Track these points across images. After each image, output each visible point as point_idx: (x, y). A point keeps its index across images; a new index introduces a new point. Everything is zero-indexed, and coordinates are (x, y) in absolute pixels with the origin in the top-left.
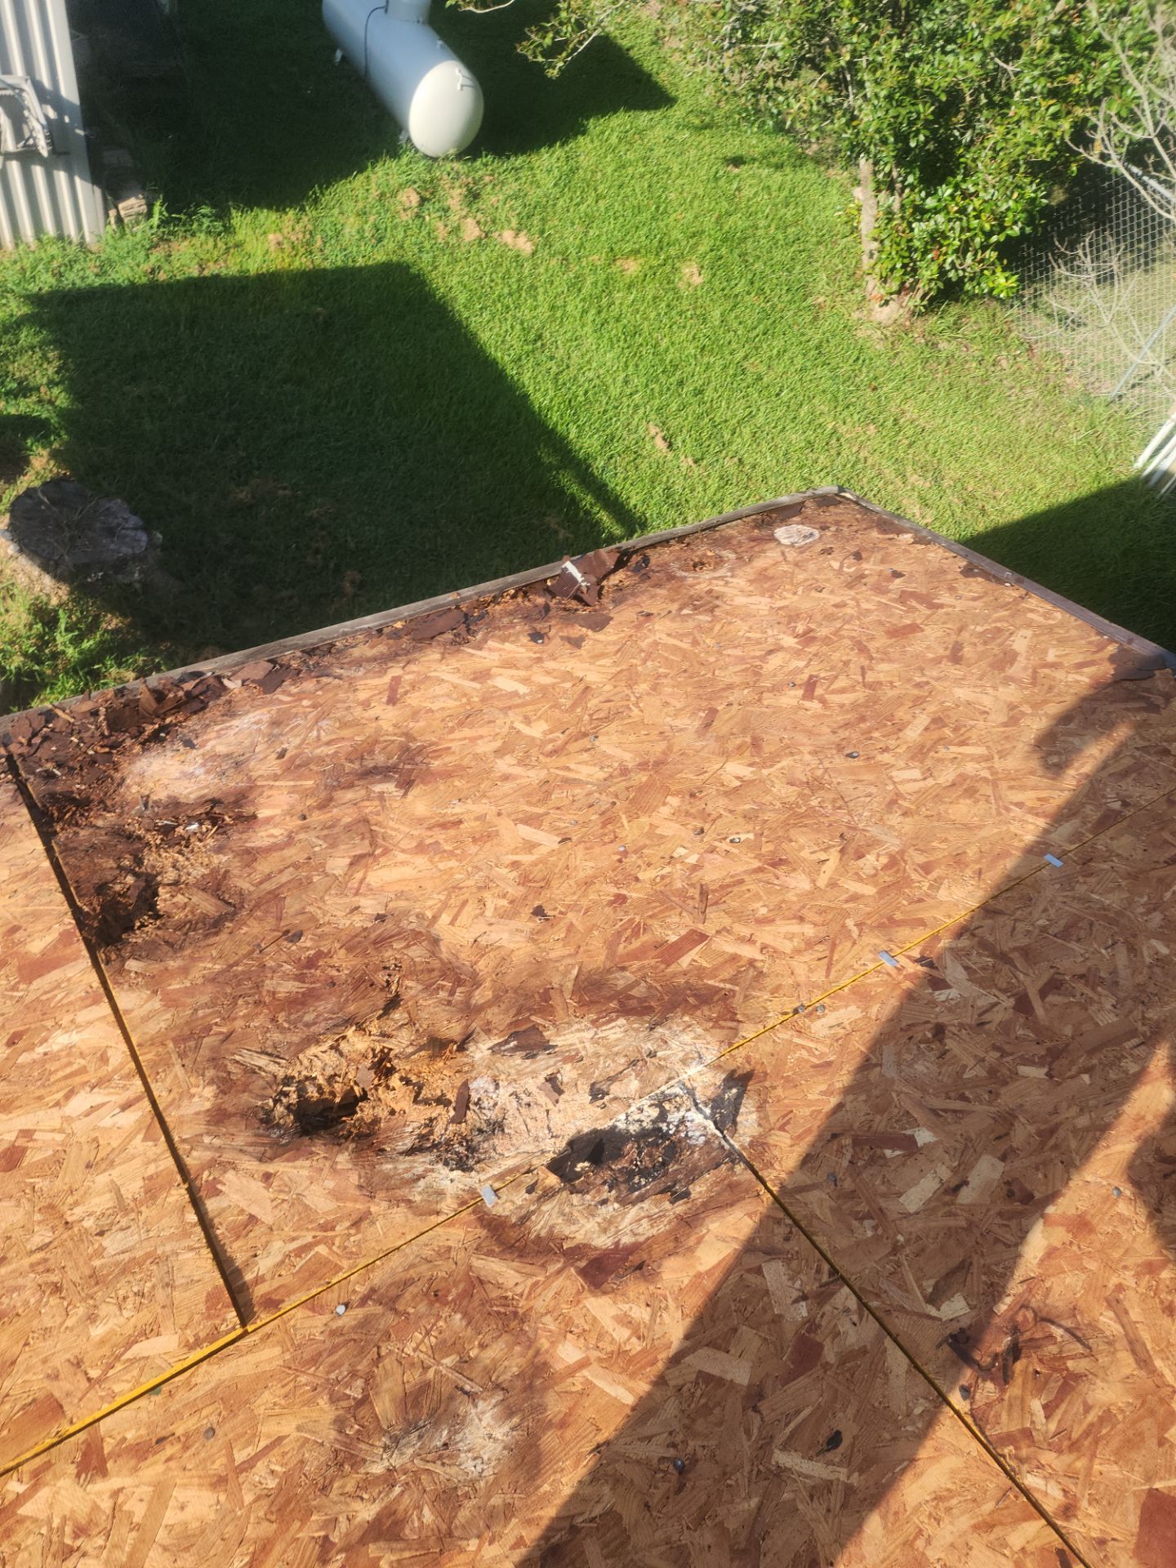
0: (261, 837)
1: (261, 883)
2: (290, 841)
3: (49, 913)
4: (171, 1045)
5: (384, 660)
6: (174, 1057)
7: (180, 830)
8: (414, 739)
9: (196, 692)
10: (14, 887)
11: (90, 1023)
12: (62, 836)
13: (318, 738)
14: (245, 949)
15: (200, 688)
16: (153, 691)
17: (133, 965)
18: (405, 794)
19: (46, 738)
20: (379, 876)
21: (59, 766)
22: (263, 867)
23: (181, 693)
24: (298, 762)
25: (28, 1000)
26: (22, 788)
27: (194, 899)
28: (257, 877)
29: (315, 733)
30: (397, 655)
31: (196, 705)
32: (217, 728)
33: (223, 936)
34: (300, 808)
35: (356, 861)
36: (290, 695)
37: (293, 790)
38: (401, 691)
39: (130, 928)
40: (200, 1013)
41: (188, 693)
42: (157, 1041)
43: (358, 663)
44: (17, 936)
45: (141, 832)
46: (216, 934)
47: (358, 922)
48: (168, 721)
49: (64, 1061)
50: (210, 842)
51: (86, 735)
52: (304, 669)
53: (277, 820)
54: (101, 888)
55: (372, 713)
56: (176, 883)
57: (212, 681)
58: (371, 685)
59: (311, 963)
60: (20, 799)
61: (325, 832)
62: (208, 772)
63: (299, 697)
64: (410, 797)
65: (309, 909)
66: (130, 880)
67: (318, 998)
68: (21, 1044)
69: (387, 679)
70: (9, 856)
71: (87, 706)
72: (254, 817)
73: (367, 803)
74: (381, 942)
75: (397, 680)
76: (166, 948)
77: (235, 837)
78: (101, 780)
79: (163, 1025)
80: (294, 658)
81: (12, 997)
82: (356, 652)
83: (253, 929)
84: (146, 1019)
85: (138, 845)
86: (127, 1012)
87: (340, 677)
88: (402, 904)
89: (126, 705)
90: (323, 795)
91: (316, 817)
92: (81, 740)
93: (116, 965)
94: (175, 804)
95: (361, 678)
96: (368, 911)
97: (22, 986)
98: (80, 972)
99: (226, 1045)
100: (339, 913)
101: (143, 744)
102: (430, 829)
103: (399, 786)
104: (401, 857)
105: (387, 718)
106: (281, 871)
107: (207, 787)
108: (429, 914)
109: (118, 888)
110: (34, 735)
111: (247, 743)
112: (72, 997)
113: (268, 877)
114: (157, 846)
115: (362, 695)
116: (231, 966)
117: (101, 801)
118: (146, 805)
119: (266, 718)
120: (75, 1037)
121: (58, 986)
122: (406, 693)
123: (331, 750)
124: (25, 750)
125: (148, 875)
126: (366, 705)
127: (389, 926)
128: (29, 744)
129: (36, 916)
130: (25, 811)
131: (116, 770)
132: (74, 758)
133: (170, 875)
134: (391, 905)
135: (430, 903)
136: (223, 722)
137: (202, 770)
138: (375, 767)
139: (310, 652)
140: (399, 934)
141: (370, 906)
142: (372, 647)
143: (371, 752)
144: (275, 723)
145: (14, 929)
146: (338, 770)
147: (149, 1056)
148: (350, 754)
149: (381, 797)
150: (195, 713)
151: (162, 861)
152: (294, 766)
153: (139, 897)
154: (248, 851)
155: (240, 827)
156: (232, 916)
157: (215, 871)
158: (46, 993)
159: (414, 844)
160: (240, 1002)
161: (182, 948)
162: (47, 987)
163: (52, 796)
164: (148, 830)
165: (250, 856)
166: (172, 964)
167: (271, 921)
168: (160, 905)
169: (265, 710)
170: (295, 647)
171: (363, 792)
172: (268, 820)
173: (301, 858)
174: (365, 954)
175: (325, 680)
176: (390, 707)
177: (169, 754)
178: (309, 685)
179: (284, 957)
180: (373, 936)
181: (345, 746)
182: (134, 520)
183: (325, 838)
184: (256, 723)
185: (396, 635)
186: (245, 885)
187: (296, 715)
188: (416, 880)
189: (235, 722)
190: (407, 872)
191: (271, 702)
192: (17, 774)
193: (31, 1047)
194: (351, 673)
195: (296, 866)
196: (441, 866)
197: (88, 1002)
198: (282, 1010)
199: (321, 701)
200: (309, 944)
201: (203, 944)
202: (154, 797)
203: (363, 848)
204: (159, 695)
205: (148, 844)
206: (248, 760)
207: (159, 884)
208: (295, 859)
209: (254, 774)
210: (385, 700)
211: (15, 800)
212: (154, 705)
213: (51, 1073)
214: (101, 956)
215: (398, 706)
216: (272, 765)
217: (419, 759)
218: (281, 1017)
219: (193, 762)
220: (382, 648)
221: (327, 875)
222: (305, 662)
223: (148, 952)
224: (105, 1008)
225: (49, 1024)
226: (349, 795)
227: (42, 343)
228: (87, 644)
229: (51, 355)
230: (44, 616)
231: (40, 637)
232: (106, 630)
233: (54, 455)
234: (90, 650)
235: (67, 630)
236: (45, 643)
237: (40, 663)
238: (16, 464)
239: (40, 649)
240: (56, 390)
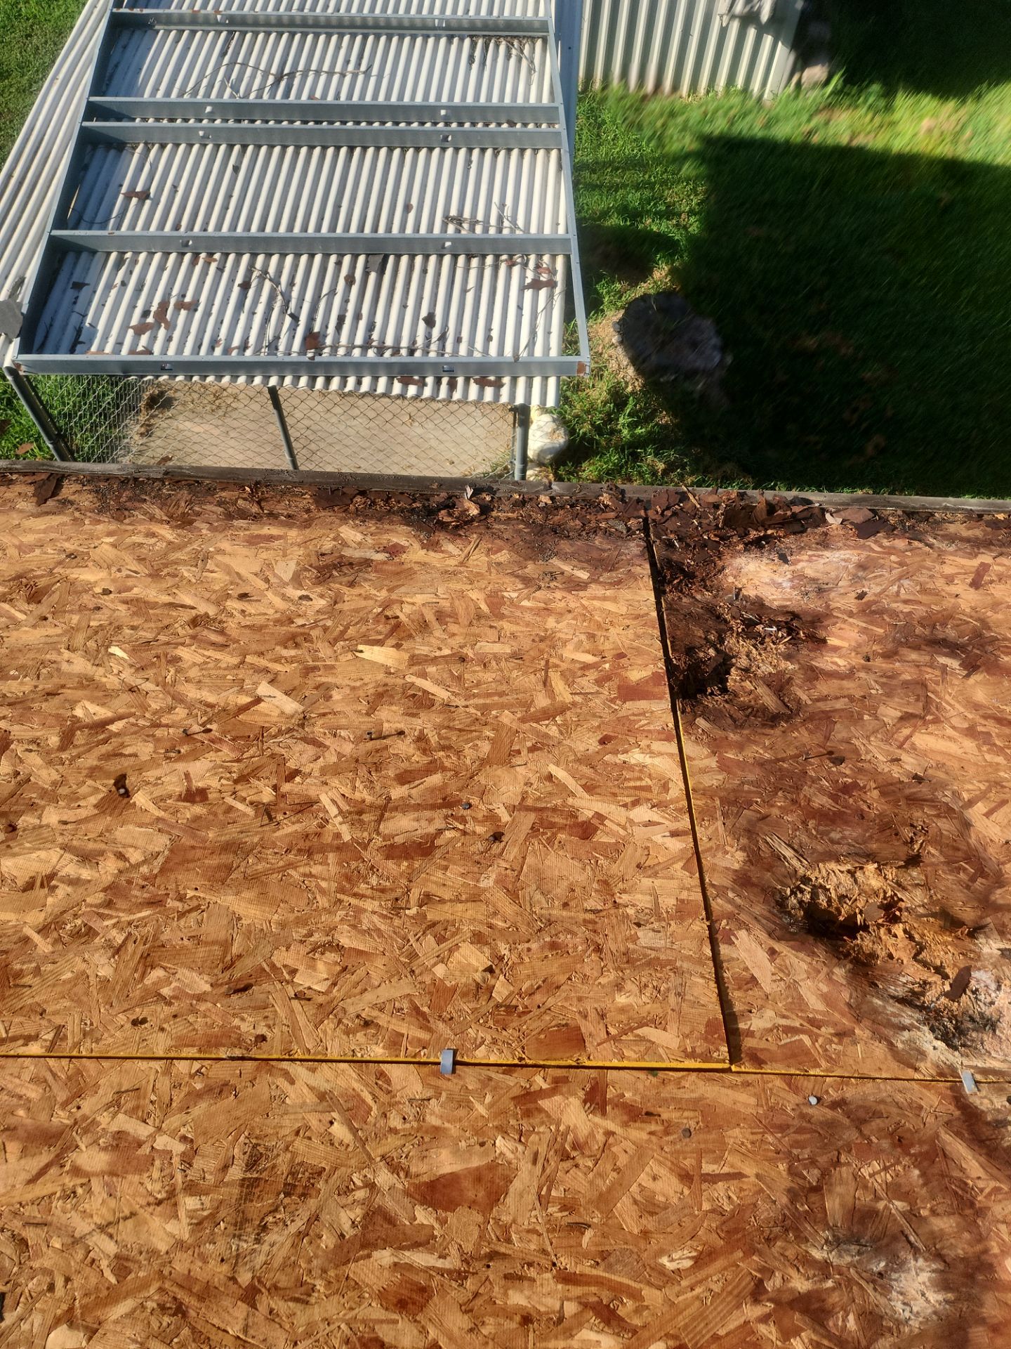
0: (827, 662)
1: (818, 700)
2: (850, 674)
3: (649, 654)
4: (718, 802)
5: (977, 545)
6: (719, 813)
7: (760, 627)
8: (989, 628)
9: (800, 516)
10: (628, 622)
11: (660, 754)
12: (670, 597)
13: (898, 593)
14: (792, 752)
15: (805, 514)
16: (768, 504)
17: (700, 721)
18: (968, 676)
19: (675, 514)
20: (923, 740)
21: (680, 540)
22: (823, 688)
23: (789, 513)
24: (873, 608)
25: (621, 714)
26: (649, 547)
27: (759, 690)
28: (816, 694)
29: (895, 588)
30: (991, 543)
31: (797, 527)
32: (810, 553)
33: (777, 731)
34: (865, 649)
35: (905, 718)
36: (881, 546)
37: (864, 631)
38: (986, 578)
39: (704, 692)
40: (746, 787)
41: (794, 515)
42: (708, 793)
43: (952, 539)
44: (623, 661)
45: (728, 617)
46: (772, 727)
47: (896, 773)
48: (769, 532)
49: (637, 774)
50: (782, 647)
51: (705, 521)
52: (900, 527)
53: (844, 651)
54: (690, 651)
55: (953, 589)
56: (746, 670)
57: (816, 511)
58: (959, 563)
59: (847, 789)
60: (647, 556)
61: (884, 680)
62: (793, 588)
63: (890, 551)
64: (972, 680)
65: (854, 741)
66: (712, 652)
67: (846, 823)
68: (609, 746)
69: (975, 563)
70: (629, 597)
71: (712, 499)
72: (824, 641)
73: (929, 670)
74: (913, 801)
75: (984, 568)
76: (730, 721)
77: (805, 652)
78: (708, 562)
79: (715, 783)
80: (893, 515)
81: (610, 707)
82: (952, 528)
83: (803, 736)
84: (704, 771)
85: (723, 627)
86: (690, 758)
87: (931, 546)
88: (941, 775)
89: (743, 508)
90: (890, 646)
91: (878, 663)
92: (700, 524)
93: (690, 717)
94: (759, 604)
95: (951, 554)
96: (908, 767)
97: (618, 702)
98: (660, 709)
99: (760, 824)
100: (880, 757)
101: (746, 544)
102: (985, 717)
103: (964, 665)
104: (950, 732)
105: (968, 599)
106: (837, 698)
107: (789, 600)
108: (966, 796)
109: (701, 655)
110: (668, 508)
111: (833, 575)
112: (652, 727)
113: (825, 698)
114: (738, 634)
115: (948, 570)
116: (778, 760)
117: (703, 580)
118: (737, 595)
119: (855, 559)
120: (647, 760)
121: (643, 714)
122: (992, 582)
123: (907, 608)
124: (658, 518)
125: (726, 654)
126: (950, 580)
127: (924, 790)
128: (662, 514)
129: (639, 652)
130: (648, 566)
131: (720, 558)
132: (691, 537)
133: (743, 662)
134: (930, 772)
135: (970, 787)
136: (817, 550)
137: (789, 584)
138: (944, 640)
139: (910, 514)
140: (933, 802)
141: (911, 763)
142: (969, 529)
143: (944, 624)
144: (862, 566)
145: (621, 656)
146: (907, 629)
147: (699, 803)
148: (923, 618)
149: (944, 668)
150: (794, 533)
151: (739, 647)
152: (870, 611)
153: (715, 669)
154: (813, 669)
155: (810, 645)
156: (788, 718)
157: (781, 673)
158: (634, 715)
159: (966, 725)
160: (780, 794)
161: (742, 727)
162: (636, 711)
163: (669, 561)
164: (733, 617)
165: (813, 674)
166: (732, 736)
167: (818, 739)
168: (730, 684)
169: (855, 552)
170: (897, 505)
171: (928, 658)
172: (836, 649)
173: (858, 694)
174: (896, 803)
175: (916, 543)
176: (972, 590)
177: (765, 560)
178: (901, 544)
179: (825, 774)
180: (907, 791)
181: (920, 611)
183: (883, 685)
184: (845, 560)
185: (995, 524)
186: (804, 697)
187: (882, 566)
188: (960, 760)
189: (827, 553)
190: (952, 748)
191: (863, 547)
192: (647, 535)
193: (616, 752)
194: (943, 546)
195: (851, 698)
196: (988, 757)
197: (663, 736)
198: (814, 818)
199: (908, 561)
200: (848, 772)
201: (759, 731)
202: (744, 592)
203: (916, 709)
204: (771, 508)
205: (731, 629)
206: (830, 590)
207: (733, 665)
208: (852, 692)
209: (833, 605)
210: (969, 580)
211: (643, 555)
212: (765, 516)
213: (626, 779)
214: (679, 705)
215: (981, 591)
216: (850, 602)
217: (990, 649)
218: (812, 823)
219: (783, 576)
220: (977, 532)
221: (877, 718)
222: (902, 522)
223: (714, 717)
224: (673, 748)
225: (632, 740)
226: (914, 656)
227: (697, 177)
228: (639, 431)
229: (699, 189)
230: (618, 398)
231: (609, 414)
232: (657, 424)
233: (672, 272)
234: (640, 436)
235: (630, 415)
236: (611, 420)
237: (601, 434)
238: (643, 272)
239: (605, 423)
240: (692, 219)
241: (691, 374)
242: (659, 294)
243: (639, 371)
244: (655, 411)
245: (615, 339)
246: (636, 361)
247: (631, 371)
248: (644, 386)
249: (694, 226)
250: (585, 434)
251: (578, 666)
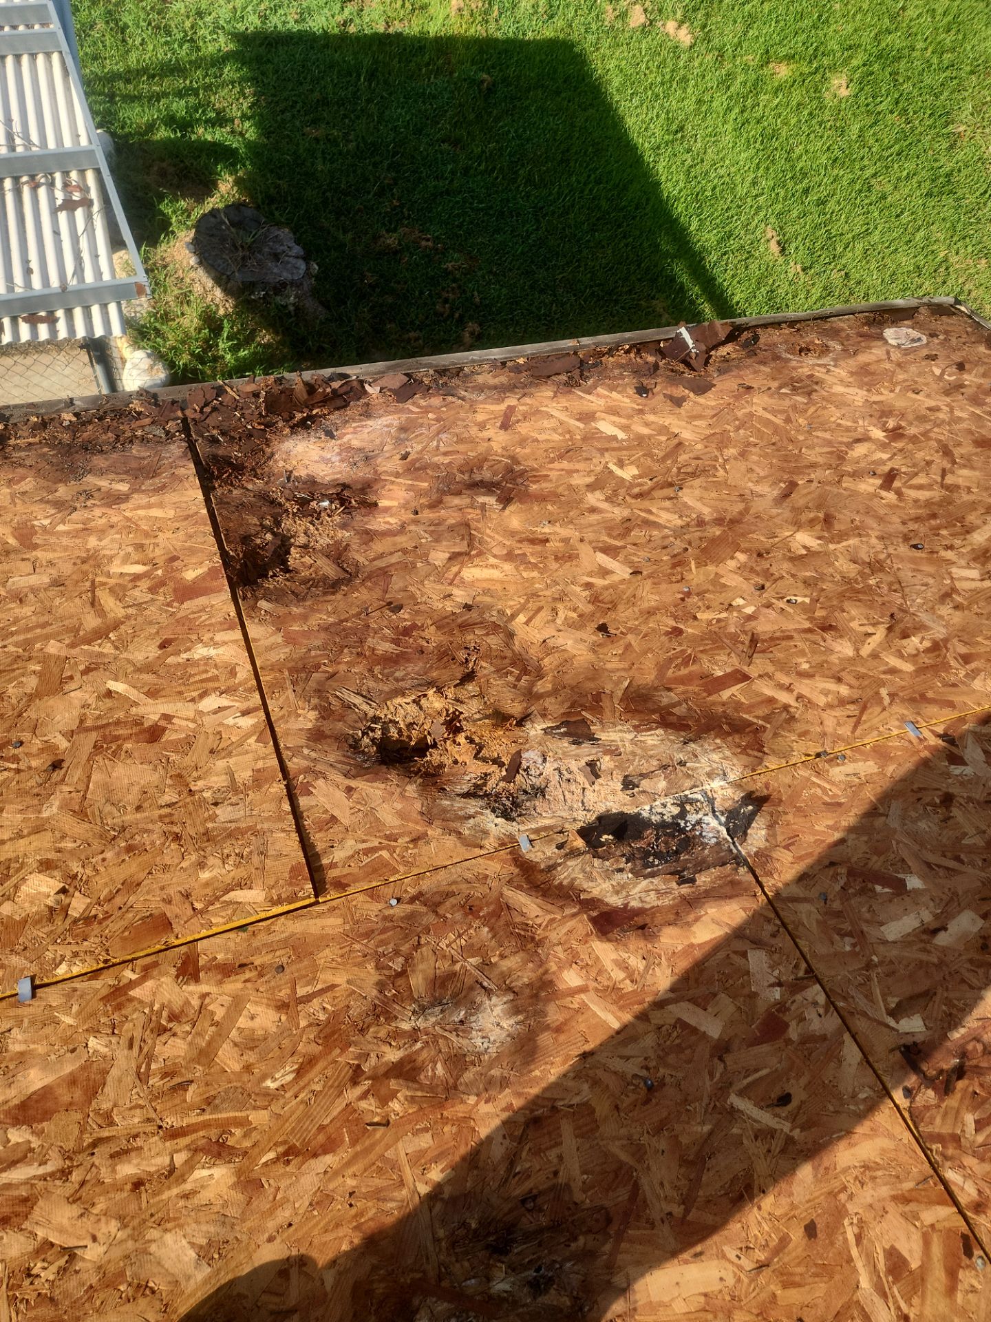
0: (379, 523)
1: (374, 560)
2: (402, 529)
3: (202, 551)
4: (287, 673)
5: (503, 390)
6: (288, 682)
7: (314, 504)
8: (519, 463)
9: (341, 391)
10: (178, 525)
11: (225, 643)
12: (219, 491)
13: (437, 448)
14: (354, 611)
15: (345, 389)
16: (306, 384)
17: (263, 604)
18: (504, 509)
19: (215, 409)
20: (471, 573)
21: (223, 434)
22: (378, 547)
23: (328, 390)
24: (417, 465)
25: (179, 615)
26: (191, 447)
27: (319, 562)
28: (372, 554)
29: (435, 443)
30: (515, 387)
31: (339, 403)
32: (354, 425)
33: (339, 596)
34: (413, 504)
35: (454, 557)
36: (419, 407)
37: (410, 488)
38: (513, 419)
39: (265, 576)
40: (313, 653)
41: (334, 391)
42: (275, 667)
43: (481, 389)
44: (175, 564)
45: (282, 500)
46: (333, 593)
47: (449, 607)
48: (314, 412)
49: (202, 668)
50: (337, 518)
51: (247, 412)
52: (434, 386)
53: (394, 510)
54: (246, 539)
55: (485, 434)
56: (305, 547)
57: (355, 384)
58: (490, 409)
59: (407, 632)
60: (189, 455)
61: (432, 528)
62: (342, 461)
63: (426, 410)
64: (507, 512)
65: (410, 588)
66: (269, 537)
67: (408, 661)
68: (170, 649)
69: (503, 407)
70: (175, 499)
71: (251, 388)
72: (376, 505)
73: (470, 510)
74: (465, 627)
75: (511, 409)
76: (291, 597)
77: (358, 518)
78: (255, 451)
79: (283, 656)
80: (426, 376)
81: (167, 611)
82: (480, 379)
83: (363, 595)
84: (270, 649)
85: (278, 510)
86: (255, 640)
87: (463, 399)
88: (487, 599)
89: (282, 392)
90: (435, 497)
91: (427, 515)
92: (242, 414)
93: (251, 602)
94: (312, 482)
95: (482, 403)
96: (459, 600)
97: (175, 604)
98: (221, 601)
99: (330, 682)
100: (434, 597)
101: (292, 428)
102: (520, 541)
103: (499, 500)
104: (492, 561)
105: (498, 440)
106: (391, 554)
107: (340, 473)
108: (509, 612)
109: (258, 541)
110: (206, 405)
111: (378, 441)
112: (213, 621)
113: (381, 556)
114: (294, 514)
115: (480, 417)
116: (342, 621)
117: (253, 469)
118: (289, 479)
119: (396, 423)
120: (212, 652)
121: (203, 610)
122: (518, 421)
123: (447, 460)
124: (197, 416)
125: (284, 536)
126: (482, 426)
127: (474, 615)
128: (201, 412)
129: (192, 551)
130: (192, 465)
131: (268, 446)
132: (235, 429)
133: (302, 540)
134: (478, 599)
135: (512, 603)
136: (360, 420)
137: (338, 458)
138: (481, 481)
139: (442, 372)
140: (482, 624)
141: (461, 596)
142: (495, 377)
143: (480, 468)
144: (403, 429)
145: (174, 559)
146: (450, 478)
147: (268, 678)
148: (462, 466)
149: (483, 507)
150: (338, 409)
151: (297, 527)
152: (414, 468)
153: (275, 552)
154: (367, 532)
155: (363, 511)
156: (348, 582)
157: (338, 543)
158: (193, 613)
159: (505, 552)
160: (346, 650)
161: (304, 599)
162: (195, 609)
163: (215, 457)
164: (287, 500)
165: (369, 536)
166: (296, 610)
167: (377, 593)
168: (291, 562)
169: (396, 416)
170: (429, 366)
171: (468, 500)
172: (387, 510)
173: (409, 546)
174: (451, 633)
175: (450, 398)
176: (502, 432)
177: (313, 440)
178: (436, 401)
179: (386, 623)
180: (460, 621)
181: (459, 459)
182: (297, 250)
183: (431, 533)
184: (387, 426)
185: (517, 369)
186: (361, 559)
187: (421, 425)
188: (502, 582)
189: (370, 423)
190: (495, 574)
191: (402, 411)
192: (189, 435)
193: (178, 653)
194: (473, 396)
195: (404, 551)
196: (525, 574)
197: (226, 626)
198: (379, 664)
199: (444, 416)
200: (406, 616)
201: (321, 599)
202: (296, 473)
203: (462, 547)
204: (311, 388)
205: (287, 511)
206: (377, 456)
207: (292, 544)
208: (405, 545)
209: (380, 469)
210: (498, 424)
211: (186, 456)
212: (305, 396)
213: (191, 676)
214: (240, 592)
215: (509, 431)
216: (396, 464)
217: (520, 481)
218: (377, 669)
219: (331, 450)
220: (503, 379)
221: (429, 564)
222: (435, 380)
223: (277, 597)
224: (238, 635)
225: (194, 637)
226: (456, 501)
227: (242, 80)
228: (242, 353)
229: (247, 91)
230: (211, 323)
231: (206, 341)
232: (259, 344)
233: (238, 182)
234: (244, 358)
235: (228, 338)
236: (210, 347)
237: (203, 363)
238: (206, 186)
239: (205, 351)
240: (247, 124)
241: (280, 288)
242: (227, 207)
243: (227, 291)
244: (253, 331)
245: (193, 261)
246: (221, 279)
247: (218, 293)
248: (236, 306)
249: (251, 134)
250: (185, 365)
251: (127, 578)
